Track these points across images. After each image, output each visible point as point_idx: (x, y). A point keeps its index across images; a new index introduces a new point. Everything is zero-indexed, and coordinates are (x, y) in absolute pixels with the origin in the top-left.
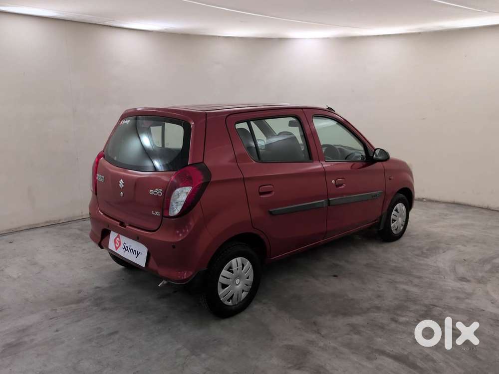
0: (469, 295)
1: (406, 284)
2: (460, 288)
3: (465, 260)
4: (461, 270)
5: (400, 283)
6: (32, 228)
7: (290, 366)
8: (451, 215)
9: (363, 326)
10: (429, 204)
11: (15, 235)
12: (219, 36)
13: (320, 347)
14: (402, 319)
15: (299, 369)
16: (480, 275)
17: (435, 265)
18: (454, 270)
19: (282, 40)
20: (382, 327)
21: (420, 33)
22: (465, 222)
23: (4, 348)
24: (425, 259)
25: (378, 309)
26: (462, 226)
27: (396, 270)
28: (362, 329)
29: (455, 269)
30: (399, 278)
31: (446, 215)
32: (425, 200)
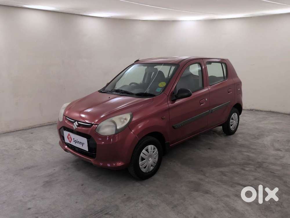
0: (282, 158)
1: (247, 152)
2: (277, 154)
3: (278, 140)
4: (277, 145)
5: (244, 152)
6: (41, 126)
7: (192, 190)
8: (269, 118)
9: (227, 172)
10: (257, 112)
11: (33, 129)
12: (140, 20)
13: (206, 182)
14: (247, 169)
15: (197, 191)
16: (287, 147)
17: (263, 143)
18: (273, 146)
19: (174, 21)
20: (237, 173)
21: (251, 17)
22: (277, 121)
23: (44, 183)
24: (257, 140)
25: (234, 164)
26: (276, 123)
27: (242, 146)
28: (227, 173)
29: (273, 144)
30: (243, 150)
31: (266, 118)
32: (254, 110)
